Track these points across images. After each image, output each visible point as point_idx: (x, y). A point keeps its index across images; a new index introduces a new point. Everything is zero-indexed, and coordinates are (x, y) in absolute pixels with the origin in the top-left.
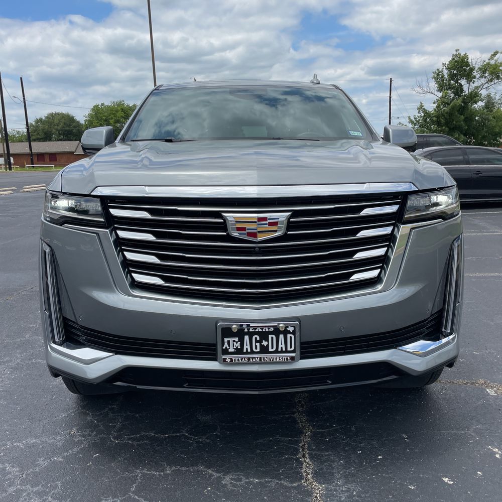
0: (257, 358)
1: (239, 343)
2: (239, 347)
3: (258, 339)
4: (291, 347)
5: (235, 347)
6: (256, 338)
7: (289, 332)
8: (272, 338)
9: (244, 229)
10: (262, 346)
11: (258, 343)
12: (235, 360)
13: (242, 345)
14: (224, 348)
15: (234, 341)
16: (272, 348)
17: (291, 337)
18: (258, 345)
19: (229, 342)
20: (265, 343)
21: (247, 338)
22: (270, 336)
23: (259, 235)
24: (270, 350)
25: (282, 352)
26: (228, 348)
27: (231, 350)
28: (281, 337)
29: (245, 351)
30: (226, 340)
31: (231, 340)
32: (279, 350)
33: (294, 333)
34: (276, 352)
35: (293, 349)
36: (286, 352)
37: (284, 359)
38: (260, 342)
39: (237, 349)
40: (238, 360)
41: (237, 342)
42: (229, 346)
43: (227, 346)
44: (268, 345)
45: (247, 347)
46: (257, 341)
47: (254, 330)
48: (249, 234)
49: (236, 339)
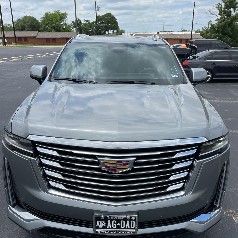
0: (115, 232)
1: (105, 224)
2: (105, 226)
3: (115, 222)
4: (133, 227)
5: (103, 226)
6: (114, 222)
7: (132, 220)
8: (123, 222)
9: (109, 167)
10: (117, 226)
11: (115, 224)
12: (103, 232)
13: (107, 225)
14: (97, 226)
15: (102, 223)
16: (123, 227)
17: (133, 222)
18: (115, 225)
19: (99, 223)
20: (119, 224)
21: (109, 222)
22: (122, 221)
23: (117, 170)
24: (122, 227)
25: (128, 228)
26: (99, 226)
27: (101, 227)
28: (128, 222)
29: (108, 227)
30: (98, 222)
31: (101, 222)
32: (127, 227)
33: (135, 220)
34: (125, 228)
35: (134, 227)
36: (130, 229)
37: (129, 233)
38: (116, 223)
39: (104, 226)
40: (104, 232)
41: (104, 223)
42: (100, 225)
43: (99, 225)
44: (120, 225)
45: (109, 225)
46: (114, 223)
47: (113, 218)
48: (112, 170)
49: (104, 222)
